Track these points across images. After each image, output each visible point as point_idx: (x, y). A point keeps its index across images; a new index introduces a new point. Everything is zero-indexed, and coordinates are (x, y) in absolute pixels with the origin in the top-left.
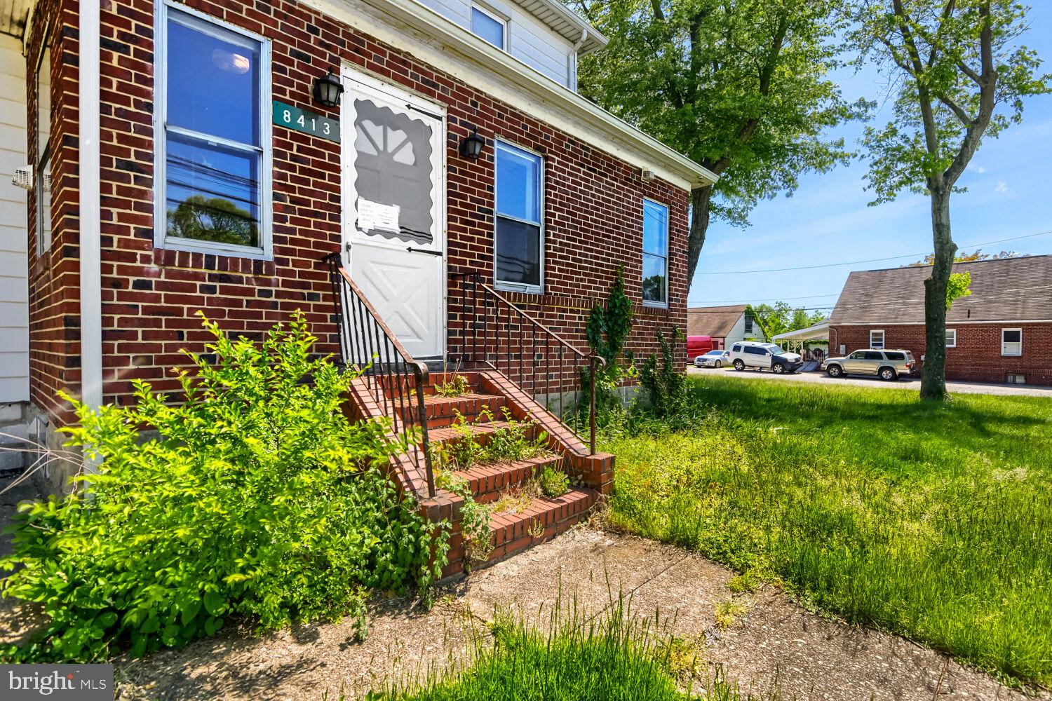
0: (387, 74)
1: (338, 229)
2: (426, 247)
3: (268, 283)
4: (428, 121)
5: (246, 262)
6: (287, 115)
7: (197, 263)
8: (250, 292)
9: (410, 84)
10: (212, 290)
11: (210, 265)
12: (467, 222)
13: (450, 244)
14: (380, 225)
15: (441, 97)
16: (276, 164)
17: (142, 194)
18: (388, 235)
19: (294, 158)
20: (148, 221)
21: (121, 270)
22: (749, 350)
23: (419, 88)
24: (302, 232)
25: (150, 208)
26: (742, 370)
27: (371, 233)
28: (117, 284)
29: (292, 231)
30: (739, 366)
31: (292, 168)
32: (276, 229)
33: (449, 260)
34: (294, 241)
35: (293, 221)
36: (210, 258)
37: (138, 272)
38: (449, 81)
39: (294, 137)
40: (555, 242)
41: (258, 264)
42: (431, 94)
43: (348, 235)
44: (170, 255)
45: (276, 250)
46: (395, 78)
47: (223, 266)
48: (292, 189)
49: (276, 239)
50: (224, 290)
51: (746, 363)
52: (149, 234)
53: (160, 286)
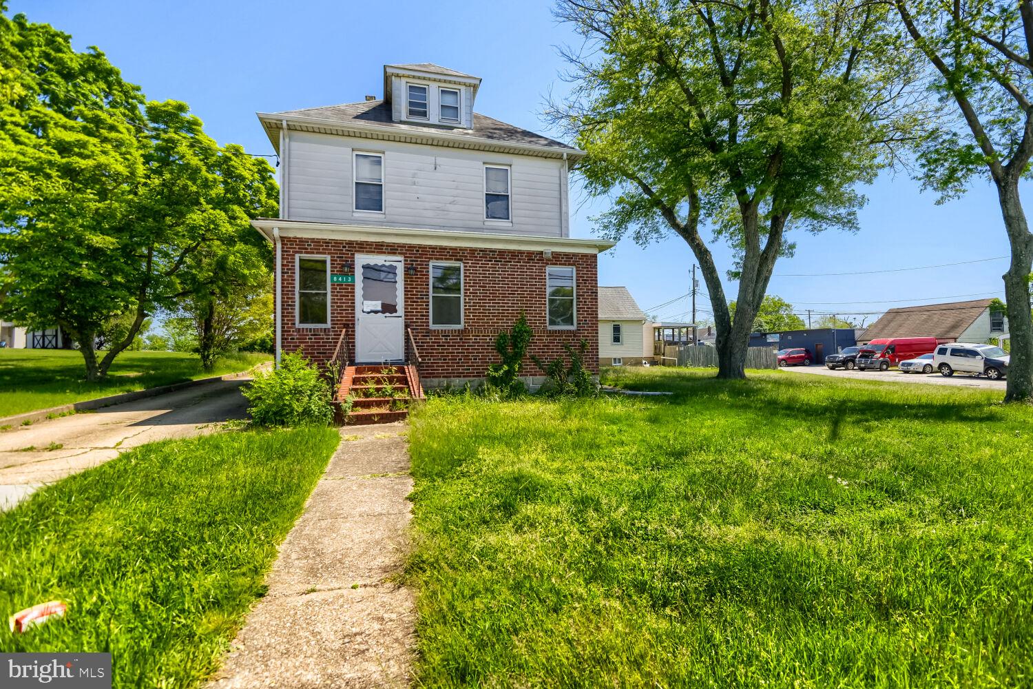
0: (374, 252)
1: (354, 313)
2: (394, 314)
3: (329, 335)
4: (394, 264)
5: (321, 329)
6: (335, 279)
7: (307, 331)
8: (323, 339)
9: (385, 253)
10: (311, 339)
11: (310, 331)
12: (414, 302)
13: (405, 312)
14: (373, 309)
15: (399, 253)
16: (332, 295)
17: (292, 313)
18: (376, 312)
19: (338, 292)
20: (294, 320)
21: (288, 335)
22: (955, 352)
23: (389, 253)
24: (341, 317)
25: (294, 316)
26: (950, 375)
27: (369, 313)
28: (286, 339)
29: (337, 317)
30: (946, 371)
31: (337, 296)
32: (332, 317)
33: (406, 319)
34: (338, 320)
35: (338, 313)
36: (311, 329)
37: (291, 335)
38: (403, 246)
39: (338, 285)
40: (470, 303)
41: (325, 329)
42: (395, 253)
43: (358, 314)
44: (299, 329)
45: (332, 324)
46: (378, 252)
47: (314, 331)
48: (337, 303)
49: (332, 320)
50: (315, 339)
51: (953, 367)
52: (294, 324)
53: (297, 339)
